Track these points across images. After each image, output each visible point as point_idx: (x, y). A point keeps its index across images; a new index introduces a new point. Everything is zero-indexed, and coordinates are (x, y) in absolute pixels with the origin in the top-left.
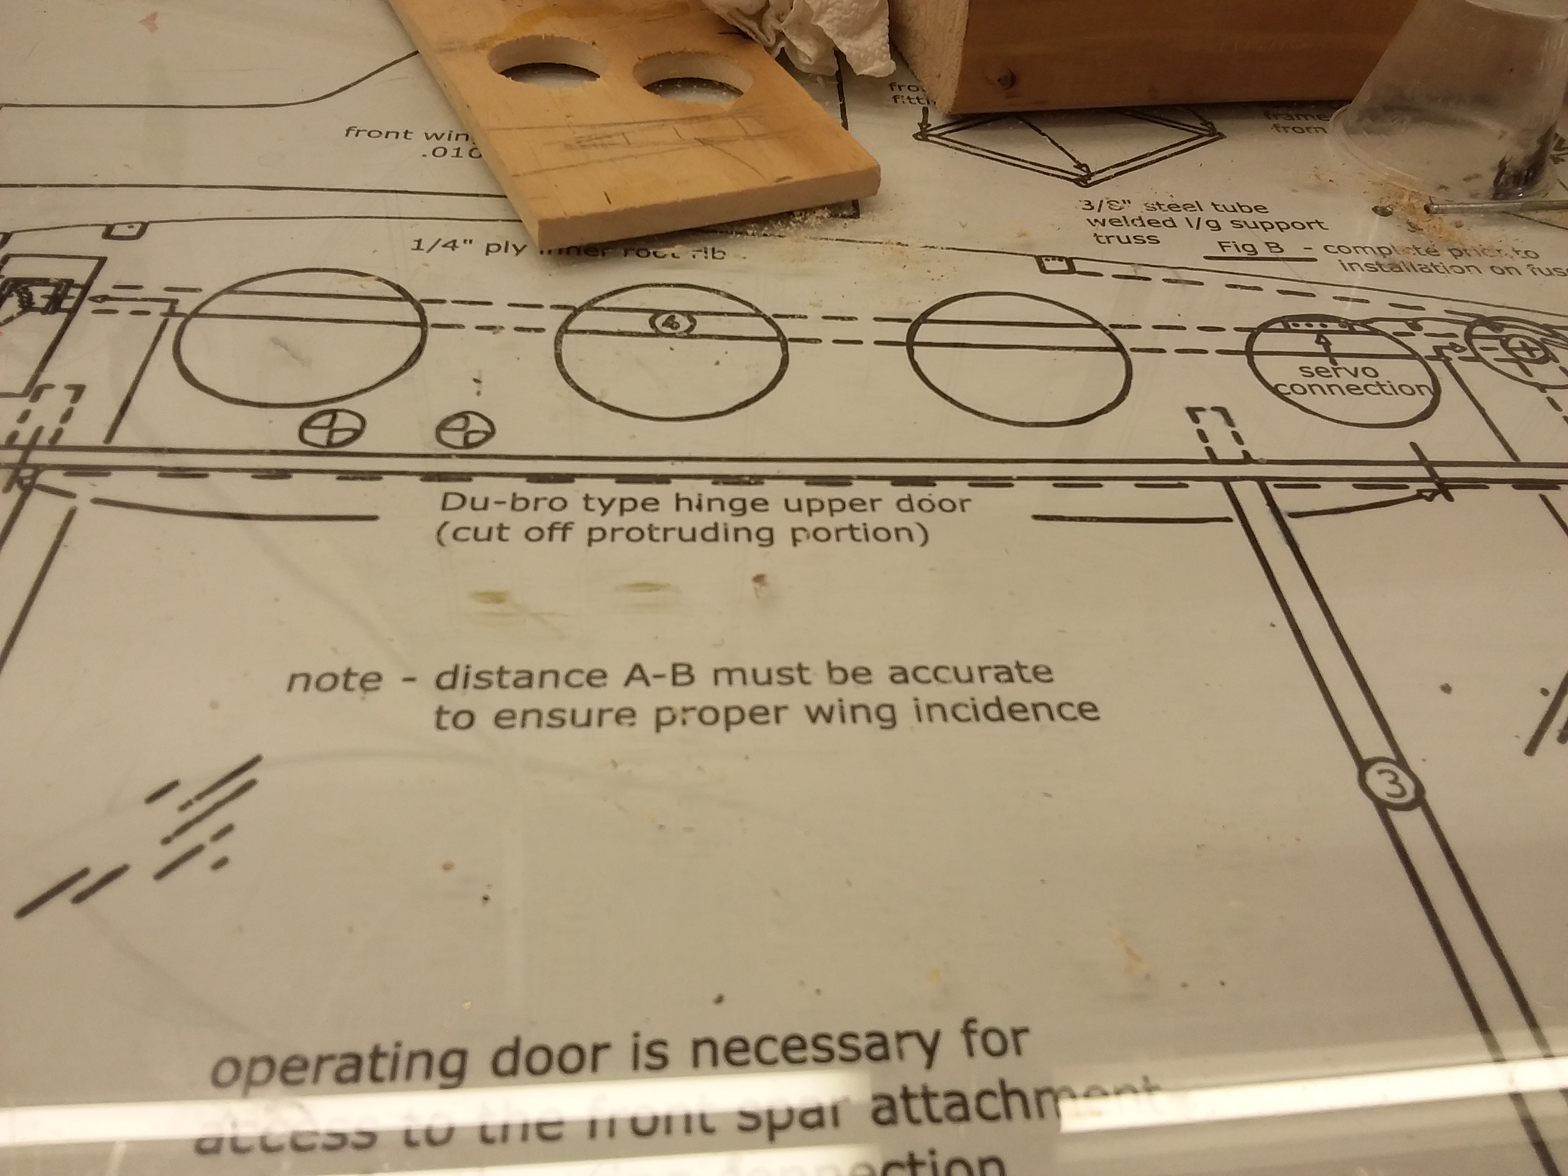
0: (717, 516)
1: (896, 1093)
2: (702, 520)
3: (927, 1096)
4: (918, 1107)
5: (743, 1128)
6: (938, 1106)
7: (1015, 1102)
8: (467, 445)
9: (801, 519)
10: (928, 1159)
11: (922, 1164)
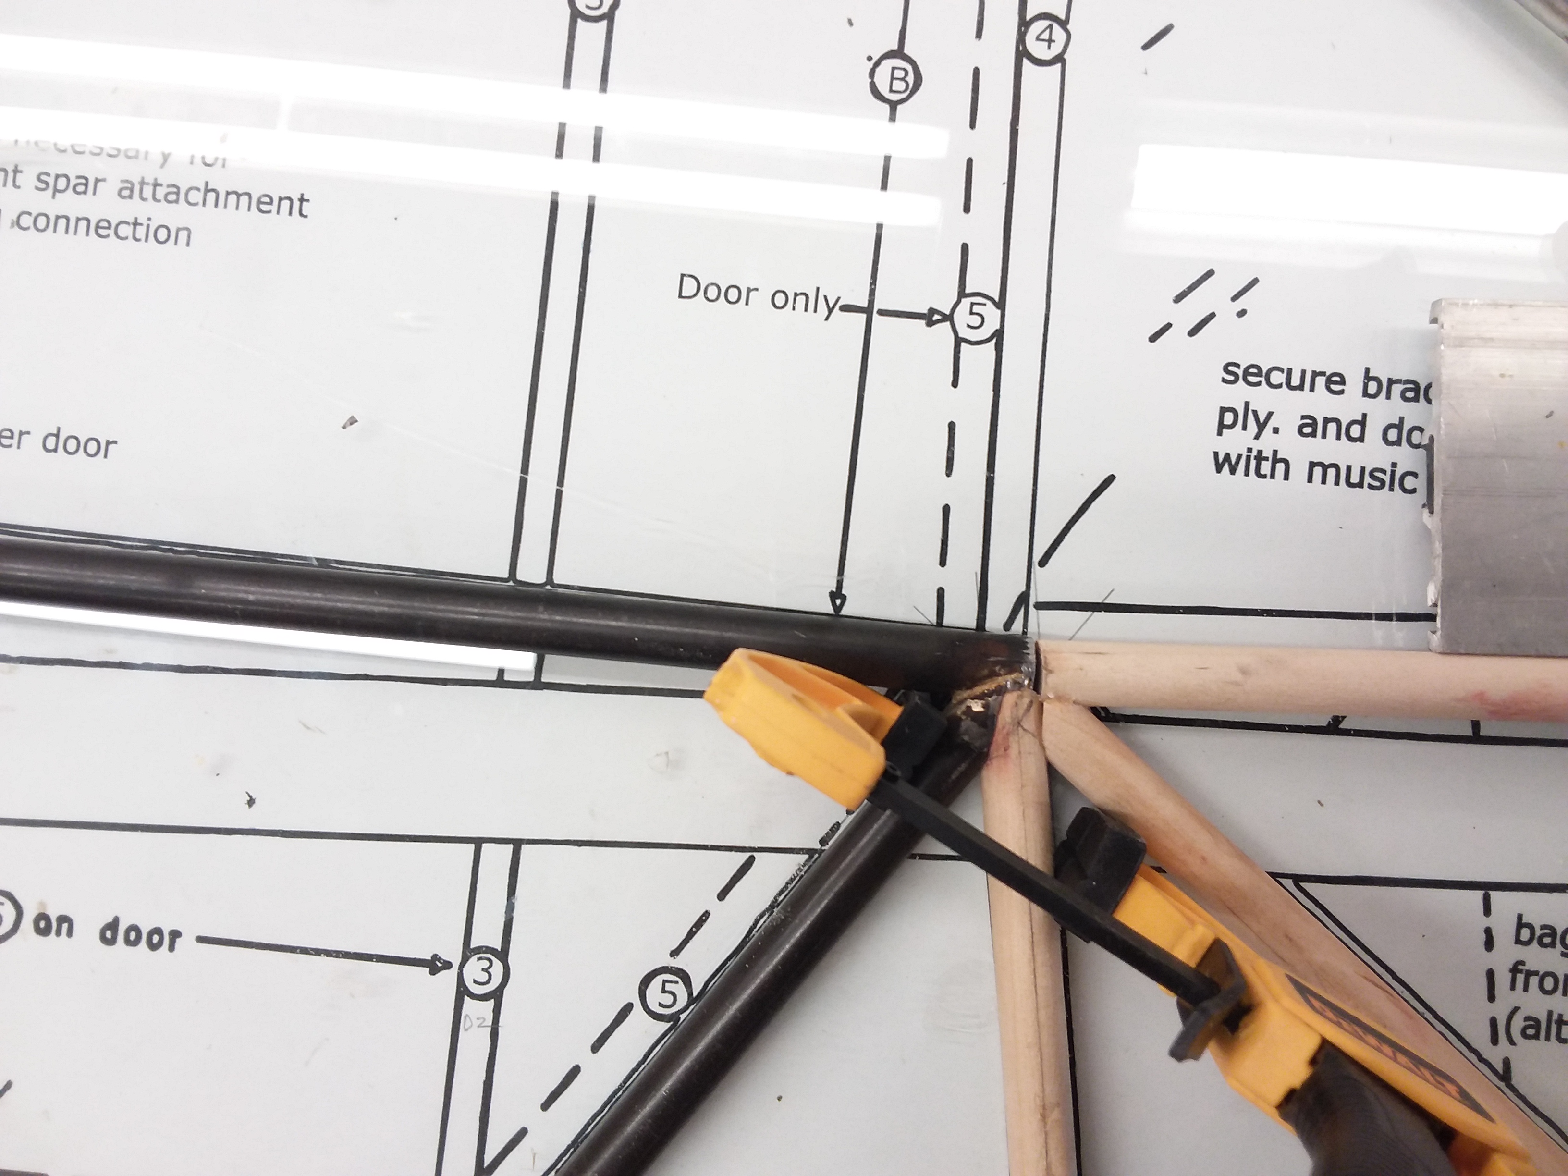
1: (136, 181)
3: (156, 185)
4: (148, 191)
5: (37, 188)
6: (161, 192)
7: (211, 196)
10: (146, 222)
11: (141, 224)
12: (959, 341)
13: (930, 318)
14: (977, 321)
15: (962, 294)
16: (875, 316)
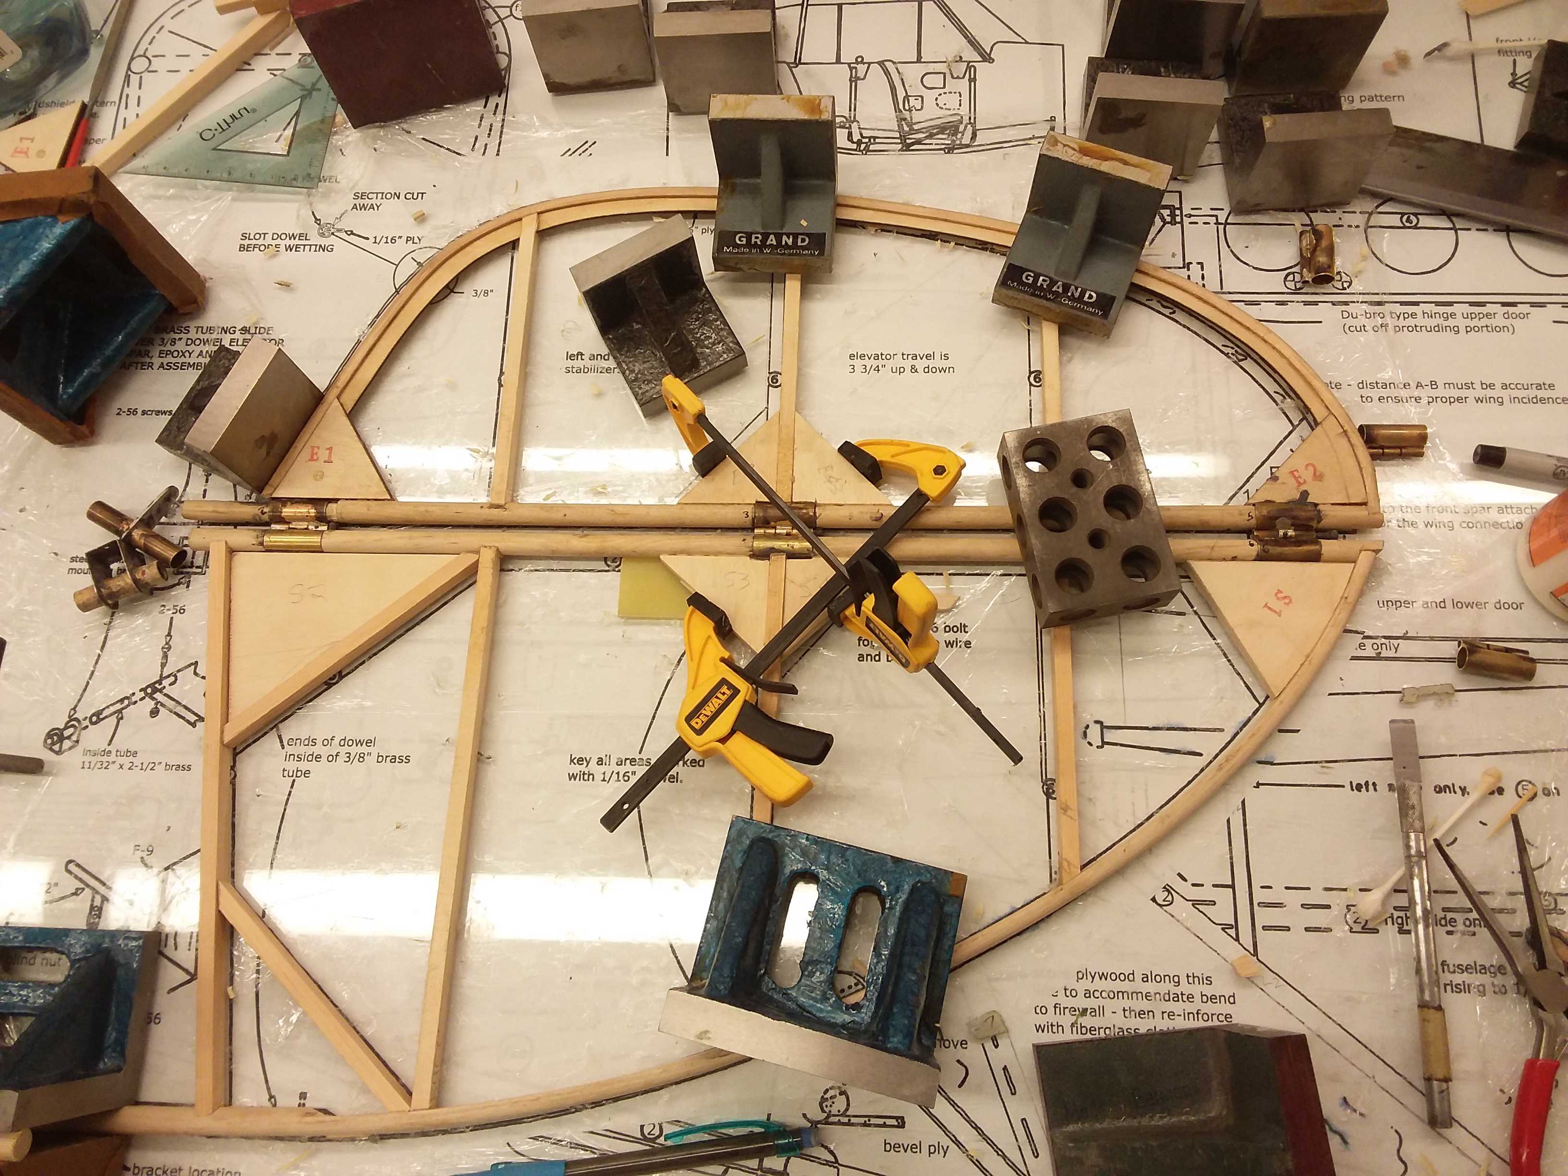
0: (1440, 321)
2: (1433, 322)
6: (1514, 510)
8: (1344, 289)
9: (1468, 322)
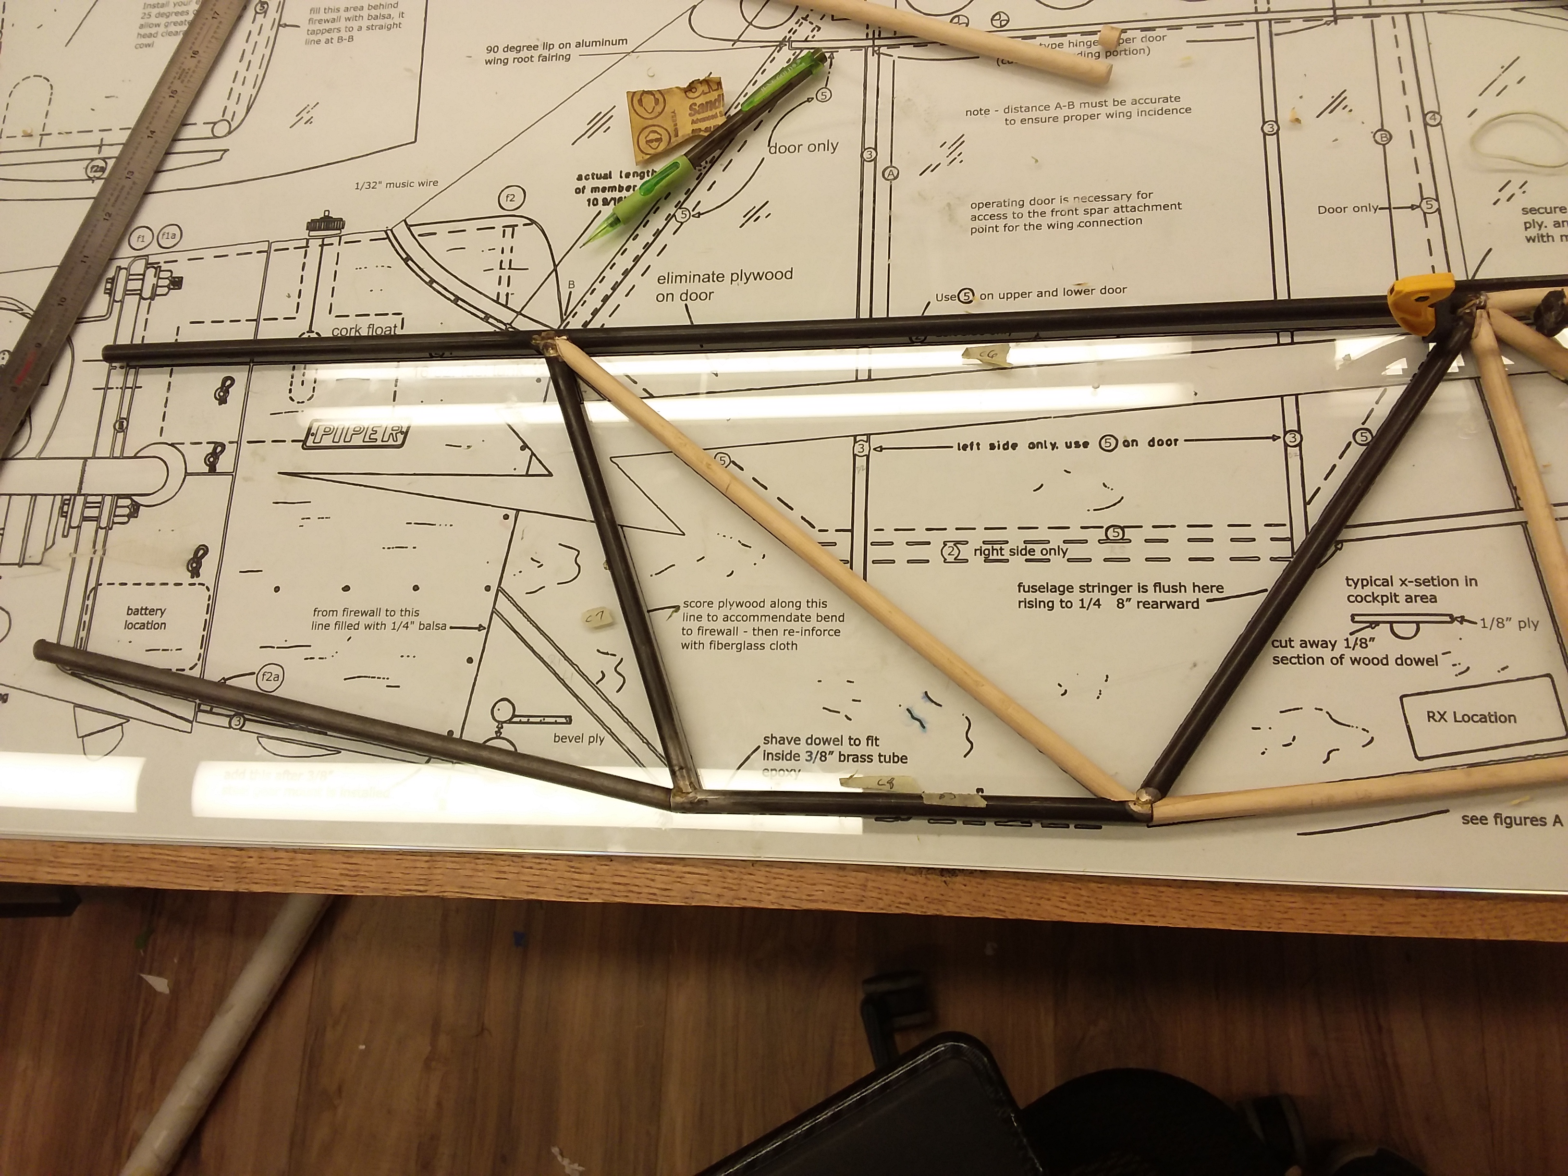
1: (1119, 207)
4: (1124, 209)
5: (1085, 214)
7: (1147, 208)
8: (1002, 26)
10: (1125, 219)
12: (1425, 213)
13: (1412, 207)
14: (1430, 206)
15: (1422, 199)
16: (1393, 210)
